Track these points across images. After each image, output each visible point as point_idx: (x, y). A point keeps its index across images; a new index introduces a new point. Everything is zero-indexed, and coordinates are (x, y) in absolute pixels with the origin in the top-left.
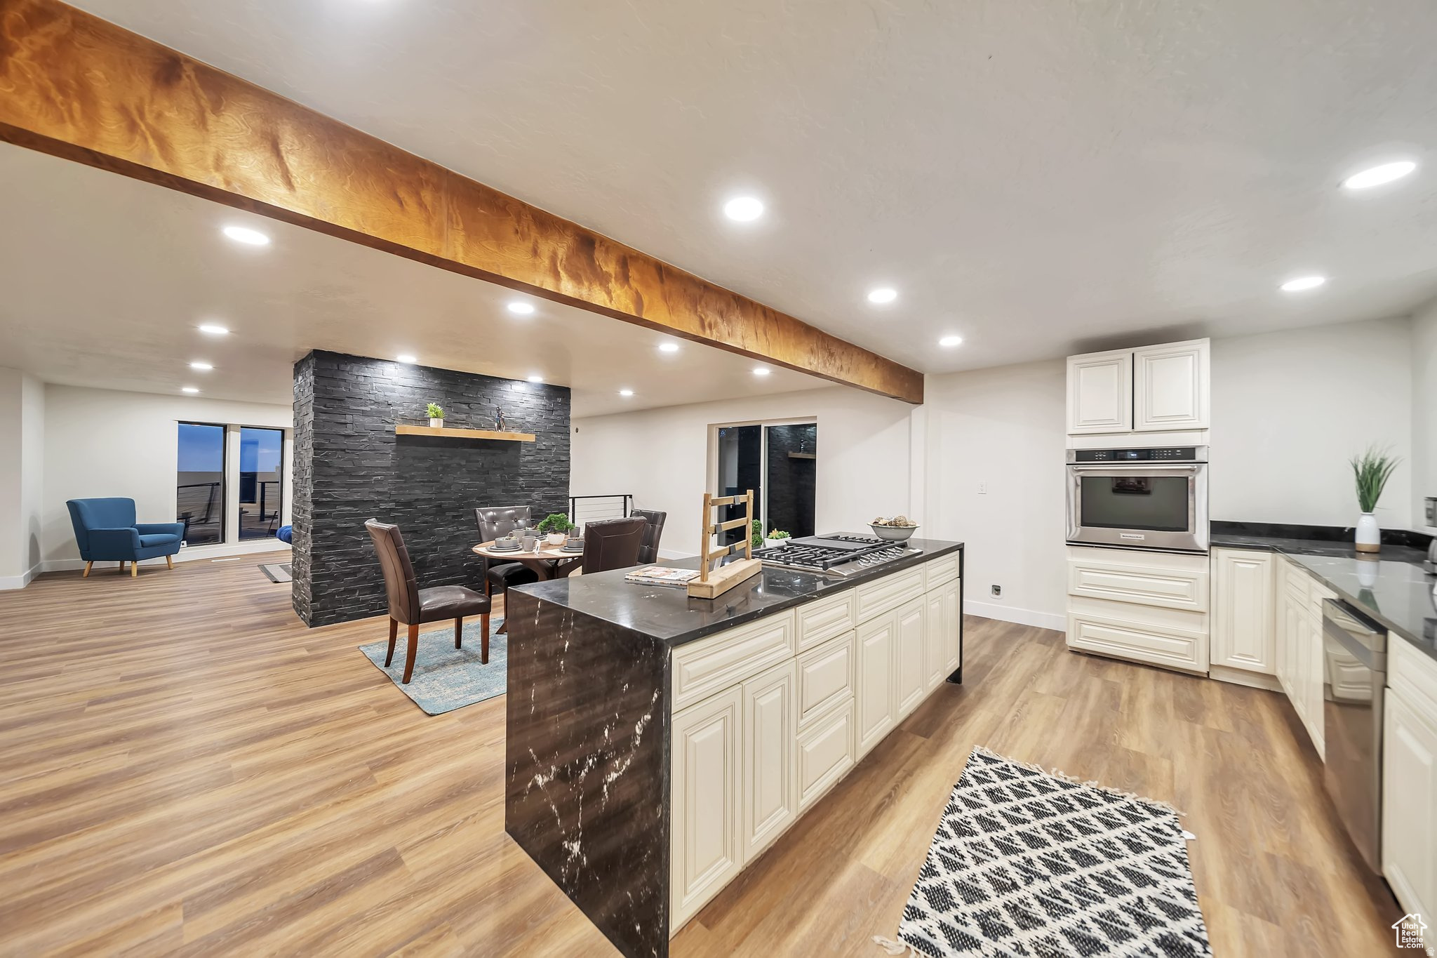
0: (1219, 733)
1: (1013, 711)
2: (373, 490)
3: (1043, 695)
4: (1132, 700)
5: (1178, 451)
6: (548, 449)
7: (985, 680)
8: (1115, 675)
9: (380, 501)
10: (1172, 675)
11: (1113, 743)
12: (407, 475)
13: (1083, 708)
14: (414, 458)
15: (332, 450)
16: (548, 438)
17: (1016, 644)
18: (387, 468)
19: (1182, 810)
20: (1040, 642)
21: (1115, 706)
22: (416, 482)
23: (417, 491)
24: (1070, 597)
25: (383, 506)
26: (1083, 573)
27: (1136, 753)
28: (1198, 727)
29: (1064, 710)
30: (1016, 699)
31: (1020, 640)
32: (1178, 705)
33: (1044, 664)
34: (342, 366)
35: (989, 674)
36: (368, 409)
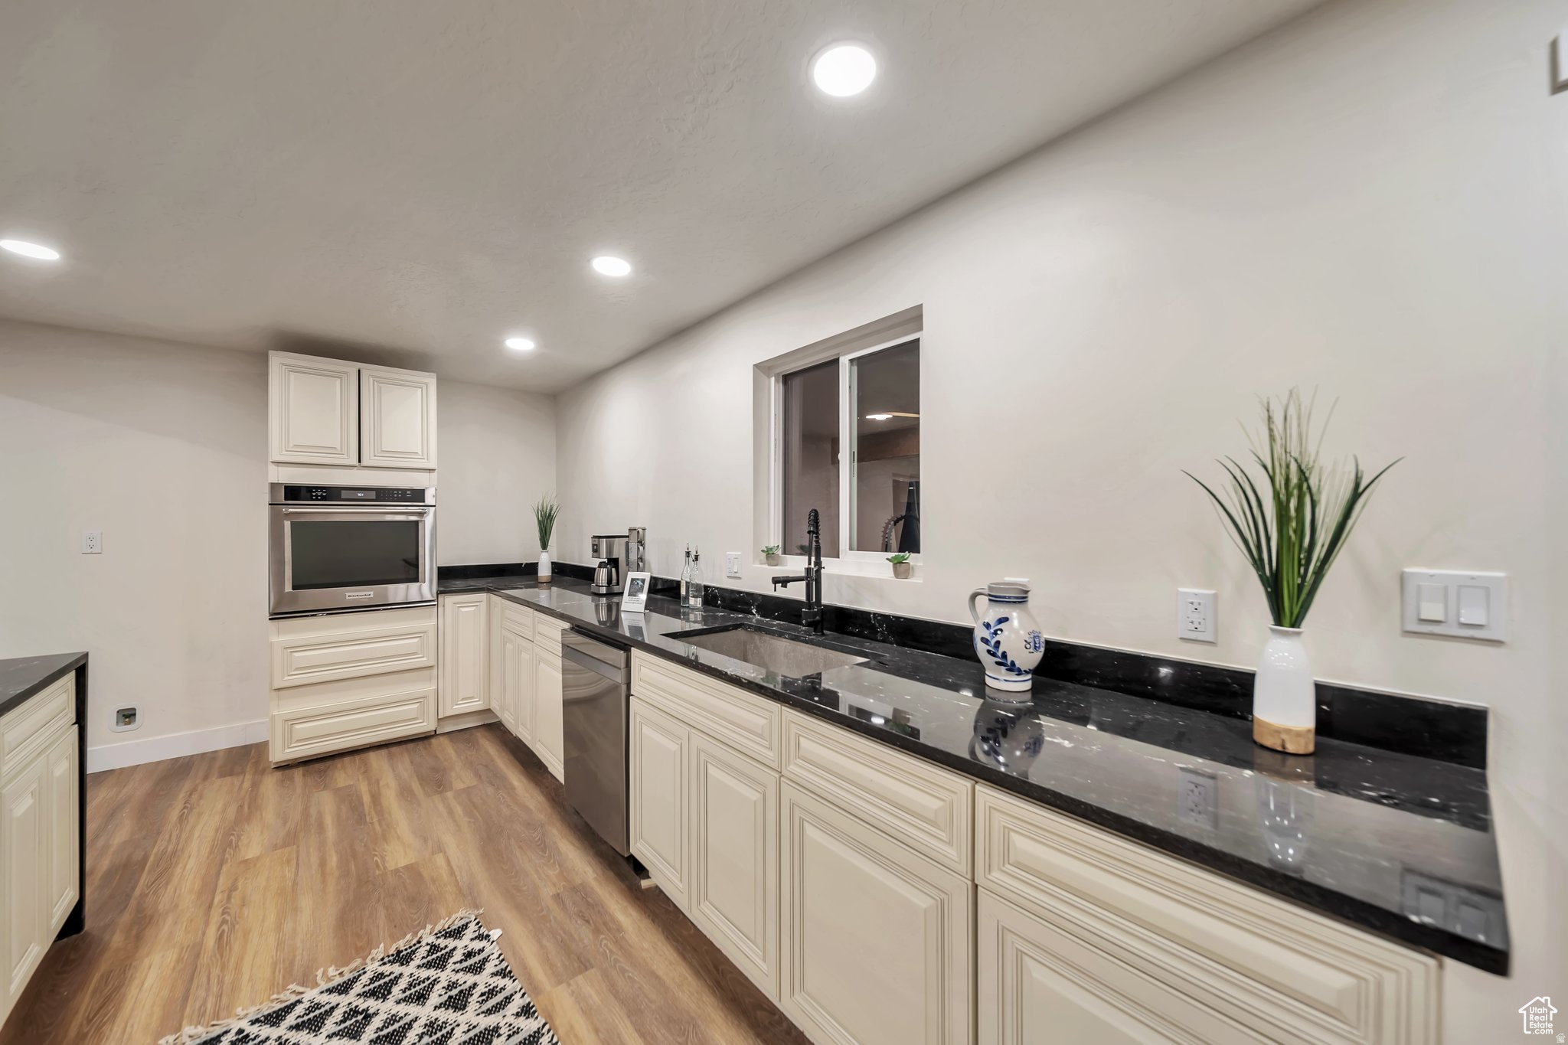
0: (467, 791)
1: (216, 917)
3: (258, 859)
4: (376, 798)
5: (409, 492)
7: (137, 892)
8: (343, 776)
10: (403, 747)
11: (377, 872)
13: (322, 845)
17: (182, 795)
19: (477, 907)
20: (222, 775)
21: (361, 818)
24: (277, 692)
26: (294, 654)
27: (407, 867)
28: (449, 794)
29: (298, 864)
30: (214, 892)
31: (187, 786)
32: (423, 780)
33: (241, 806)
35: (145, 875)
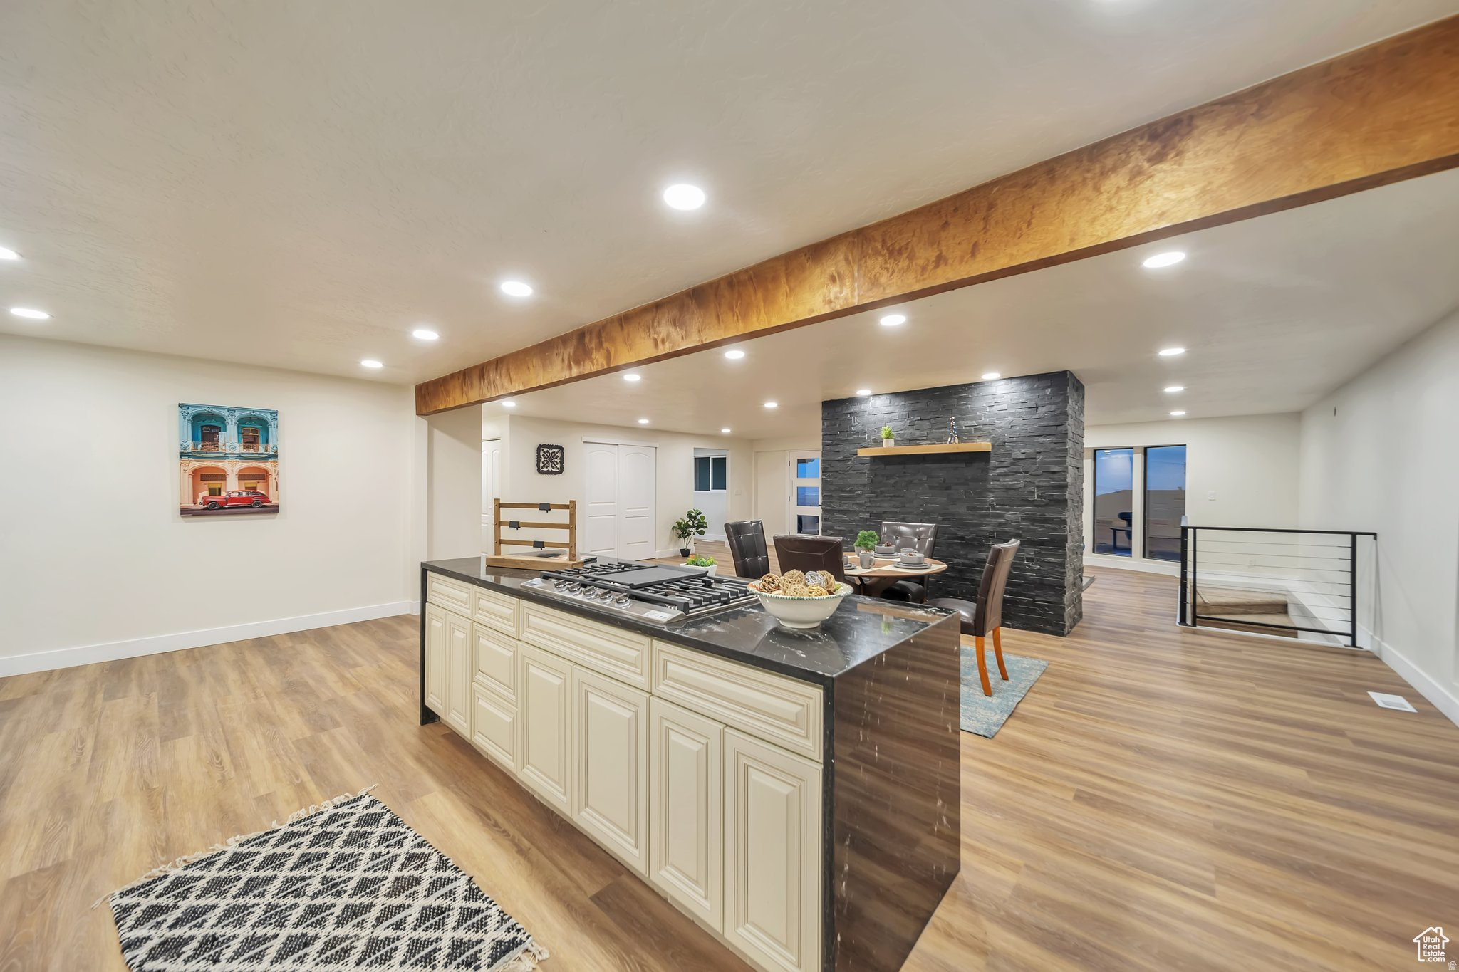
2: (855, 502)
6: (1031, 458)
9: (860, 511)
12: (878, 491)
14: (883, 476)
15: (832, 472)
16: (1027, 444)
18: (864, 485)
22: (885, 496)
23: (886, 505)
25: (862, 515)
34: (837, 410)
36: (851, 438)
